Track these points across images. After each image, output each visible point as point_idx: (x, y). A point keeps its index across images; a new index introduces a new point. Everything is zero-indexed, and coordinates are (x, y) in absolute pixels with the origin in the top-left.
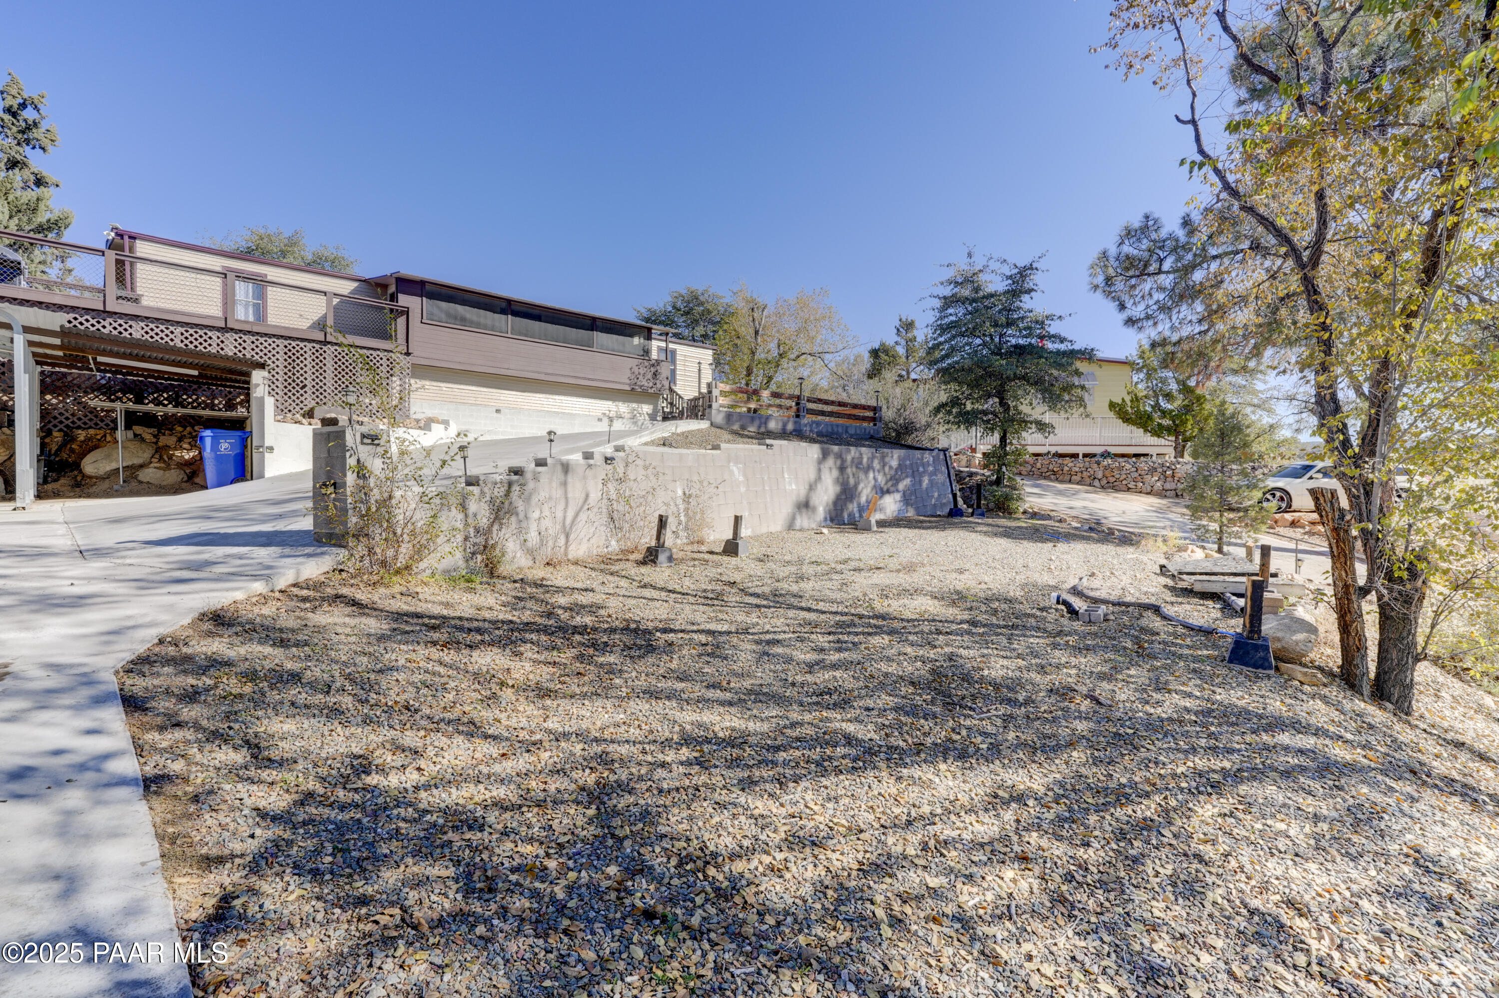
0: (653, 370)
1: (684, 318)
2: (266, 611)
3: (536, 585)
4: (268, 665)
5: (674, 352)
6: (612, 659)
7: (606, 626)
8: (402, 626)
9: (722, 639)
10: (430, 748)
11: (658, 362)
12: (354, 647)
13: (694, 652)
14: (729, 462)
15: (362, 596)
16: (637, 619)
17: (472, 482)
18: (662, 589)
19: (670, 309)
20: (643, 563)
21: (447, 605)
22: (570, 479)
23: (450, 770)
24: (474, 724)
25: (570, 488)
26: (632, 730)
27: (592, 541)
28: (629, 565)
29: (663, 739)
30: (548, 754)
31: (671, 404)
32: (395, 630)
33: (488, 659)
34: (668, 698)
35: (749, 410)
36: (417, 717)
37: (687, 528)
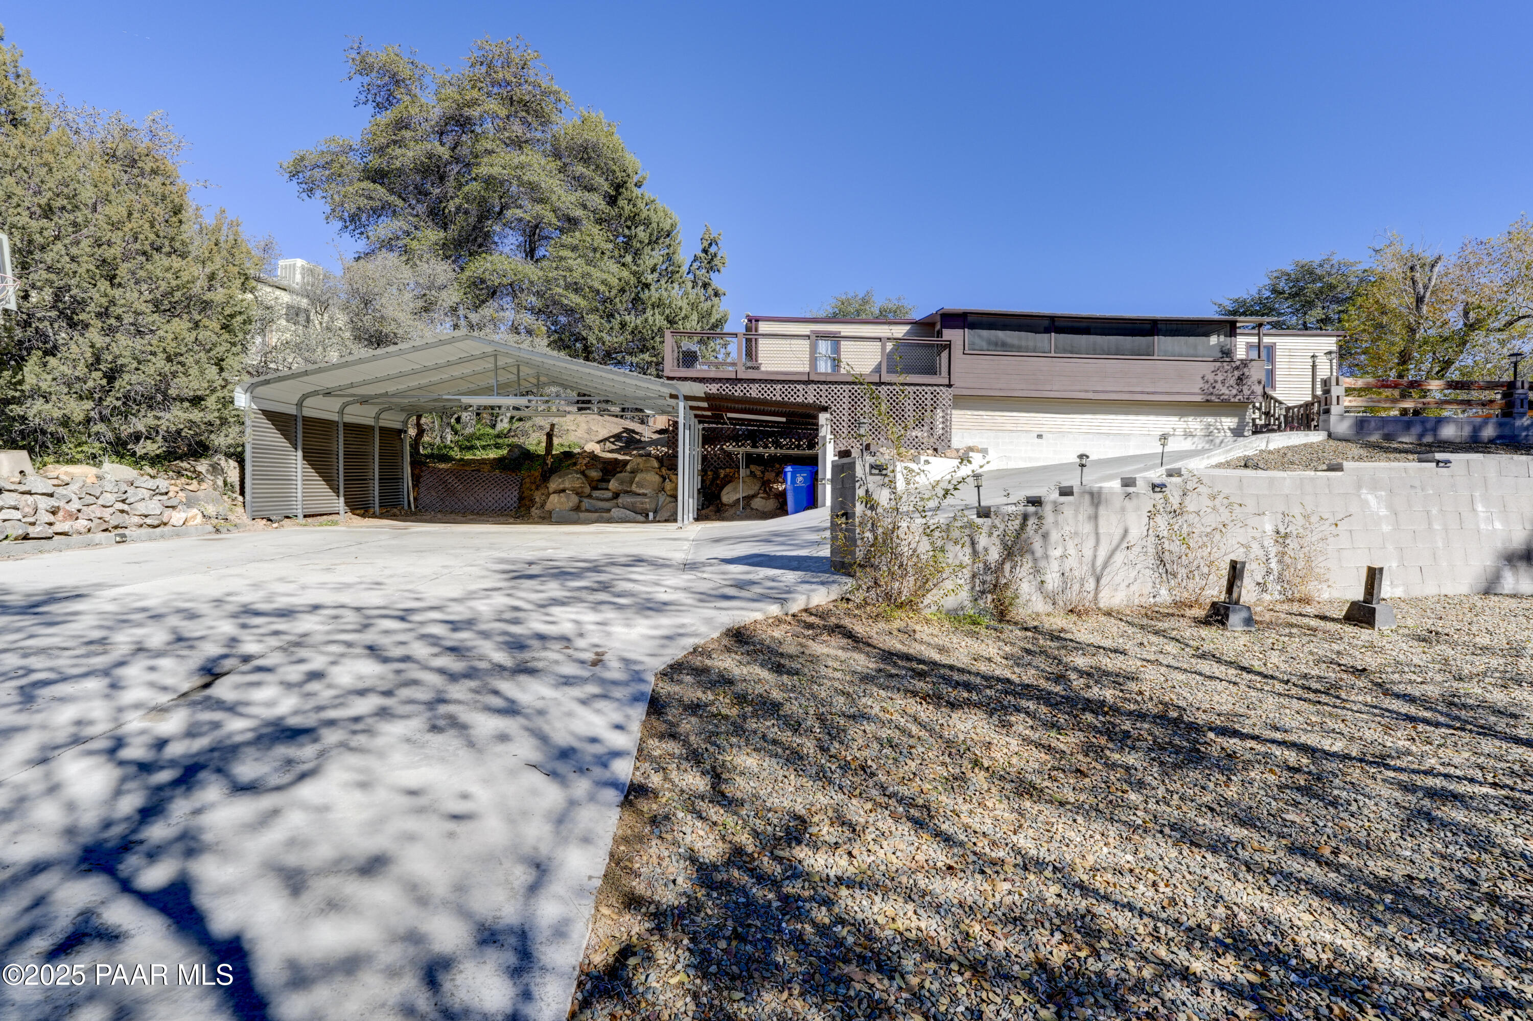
0: (1237, 373)
1: (1290, 302)
2: (777, 634)
3: (1053, 637)
4: (759, 689)
5: (1271, 349)
6: (1131, 759)
7: (1132, 707)
8: (889, 668)
9: (1329, 766)
10: (872, 829)
11: (1245, 363)
12: (836, 684)
13: (1271, 778)
14: (1359, 487)
15: (859, 629)
16: (1182, 703)
17: (984, 513)
18: (1230, 664)
19: (1268, 294)
20: (1206, 622)
21: (941, 650)
22: (1102, 511)
23: (883, 868)
24: (929, 810)
25: (1102, 522)
26: (1141, 888)
27: (1132, 588)
28: (1183, 623)
29: (1192, 923)
30: (1007, 886)
31: (1267, 414)
32: (880, 670)
33: (969, 725)
34: (1214, 850)
35: (1404, 412)
36: (871, 783)
37: (1280, 579)
